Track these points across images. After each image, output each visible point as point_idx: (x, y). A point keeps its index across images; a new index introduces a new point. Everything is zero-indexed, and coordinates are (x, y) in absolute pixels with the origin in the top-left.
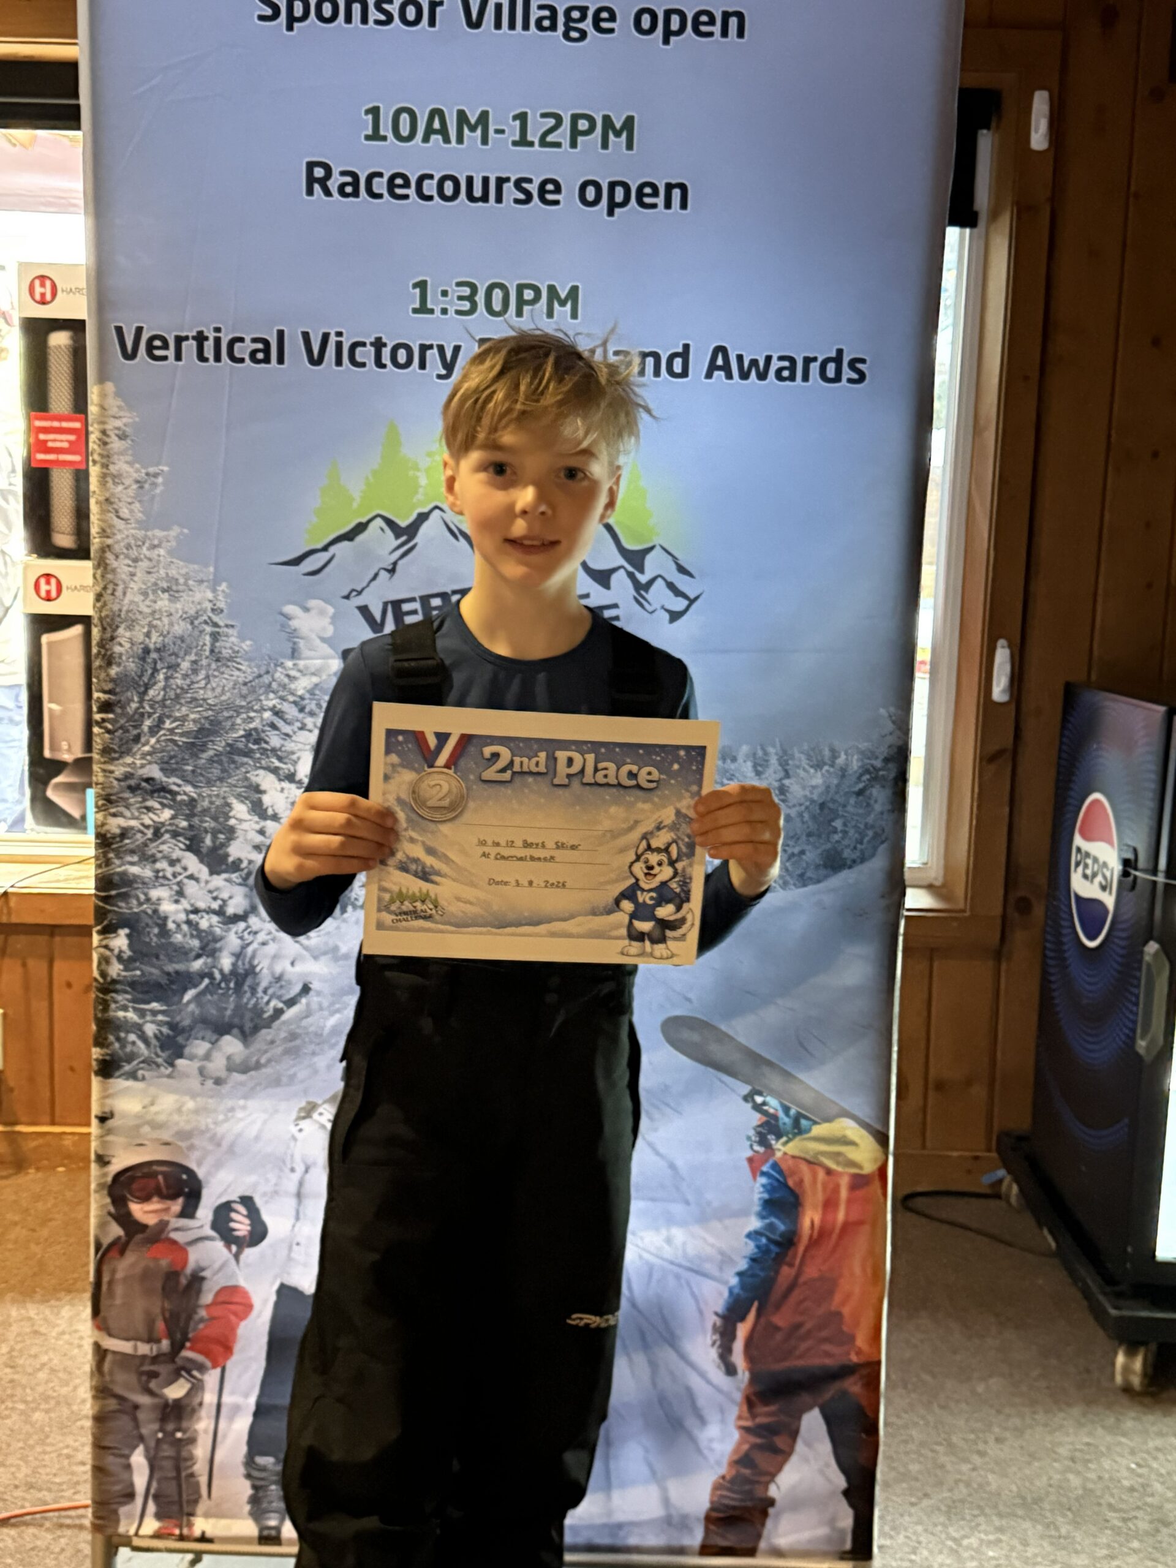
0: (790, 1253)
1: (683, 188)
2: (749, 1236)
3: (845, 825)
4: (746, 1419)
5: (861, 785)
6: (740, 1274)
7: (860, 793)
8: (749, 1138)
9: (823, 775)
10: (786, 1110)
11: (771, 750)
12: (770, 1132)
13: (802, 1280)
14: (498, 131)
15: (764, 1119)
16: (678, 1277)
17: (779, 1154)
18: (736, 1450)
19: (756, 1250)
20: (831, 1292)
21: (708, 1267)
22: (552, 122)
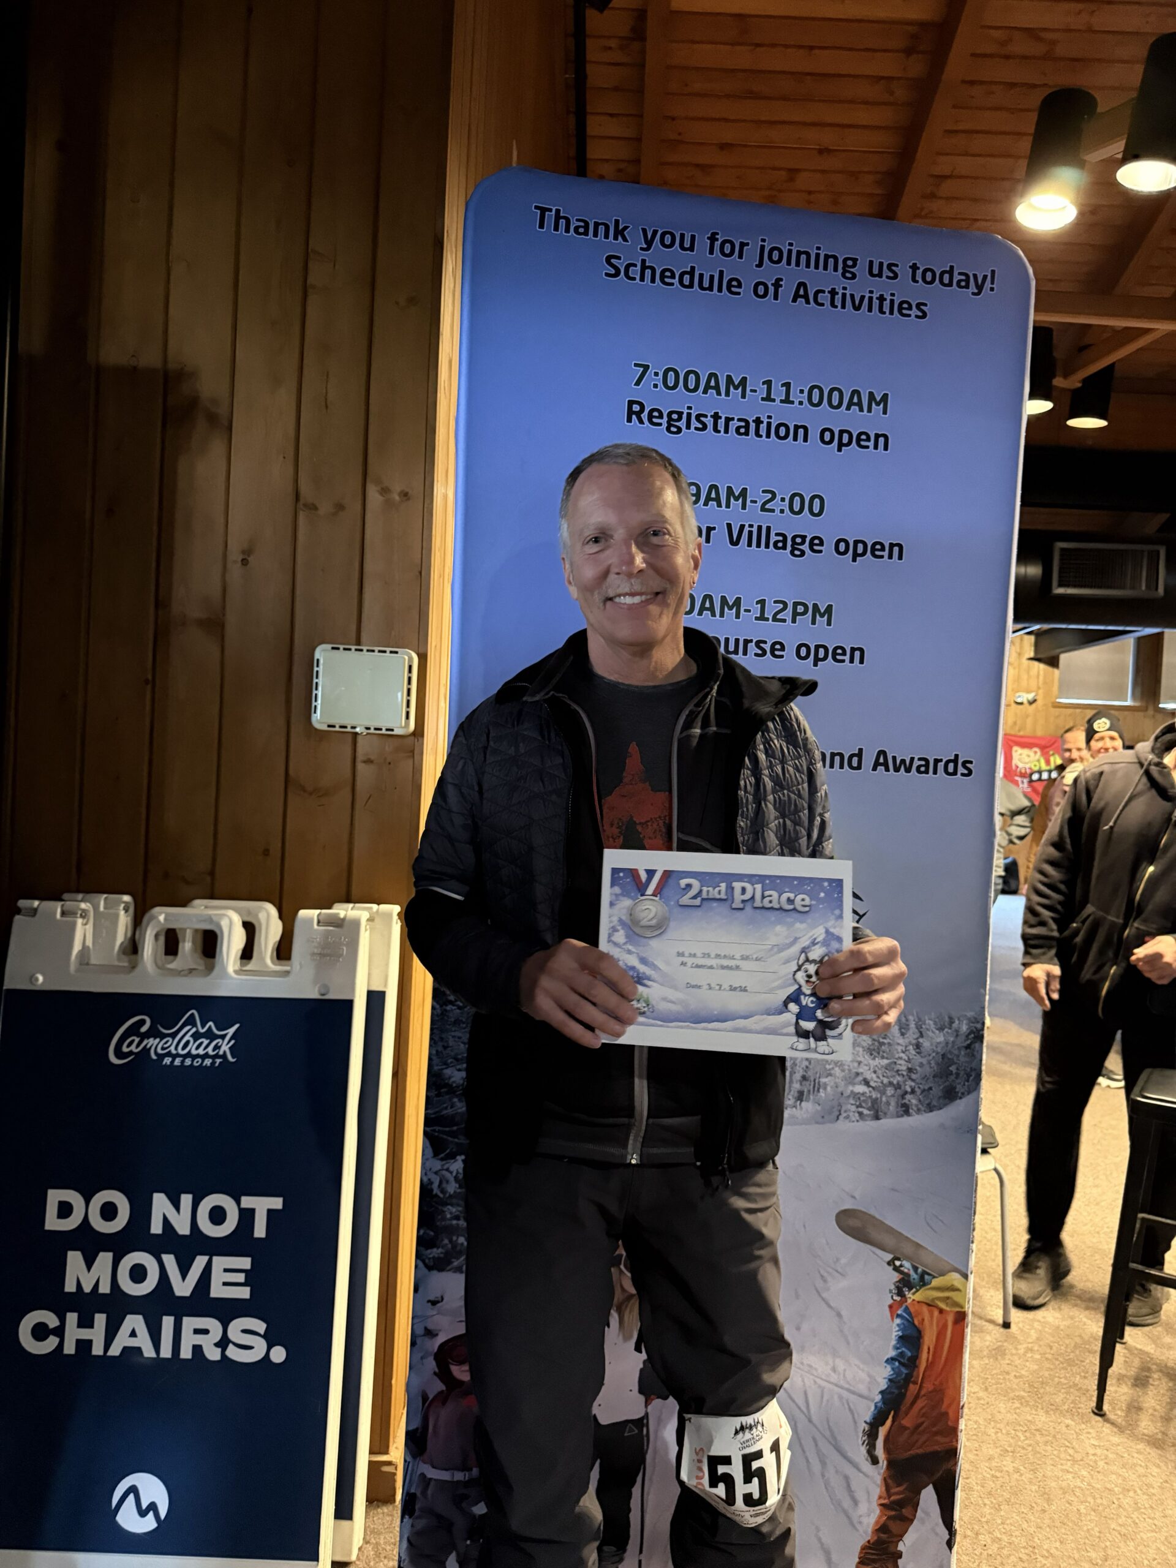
0: (915, 1373)
1: (862, 650)
2: (887, 1361)
3: (957, 1069)
4: (885, 1499)
5: (969, 1042)
6: (882, 1392)
7: (968, 1047)
8: (891, 1291)
9: (944, 1035)
10: (915, 1269)
11: (911, 1018)
12: (904, 1286)
13: (923, 1392)
14: (746, 611)
15: (901, 1276)
16: (841, 1397)
17: (909, 1301)
18: (877, 1522)
19: (892, 1373)
20: (942, 1400)
21: (862, 1388)
22: (781, 606)
